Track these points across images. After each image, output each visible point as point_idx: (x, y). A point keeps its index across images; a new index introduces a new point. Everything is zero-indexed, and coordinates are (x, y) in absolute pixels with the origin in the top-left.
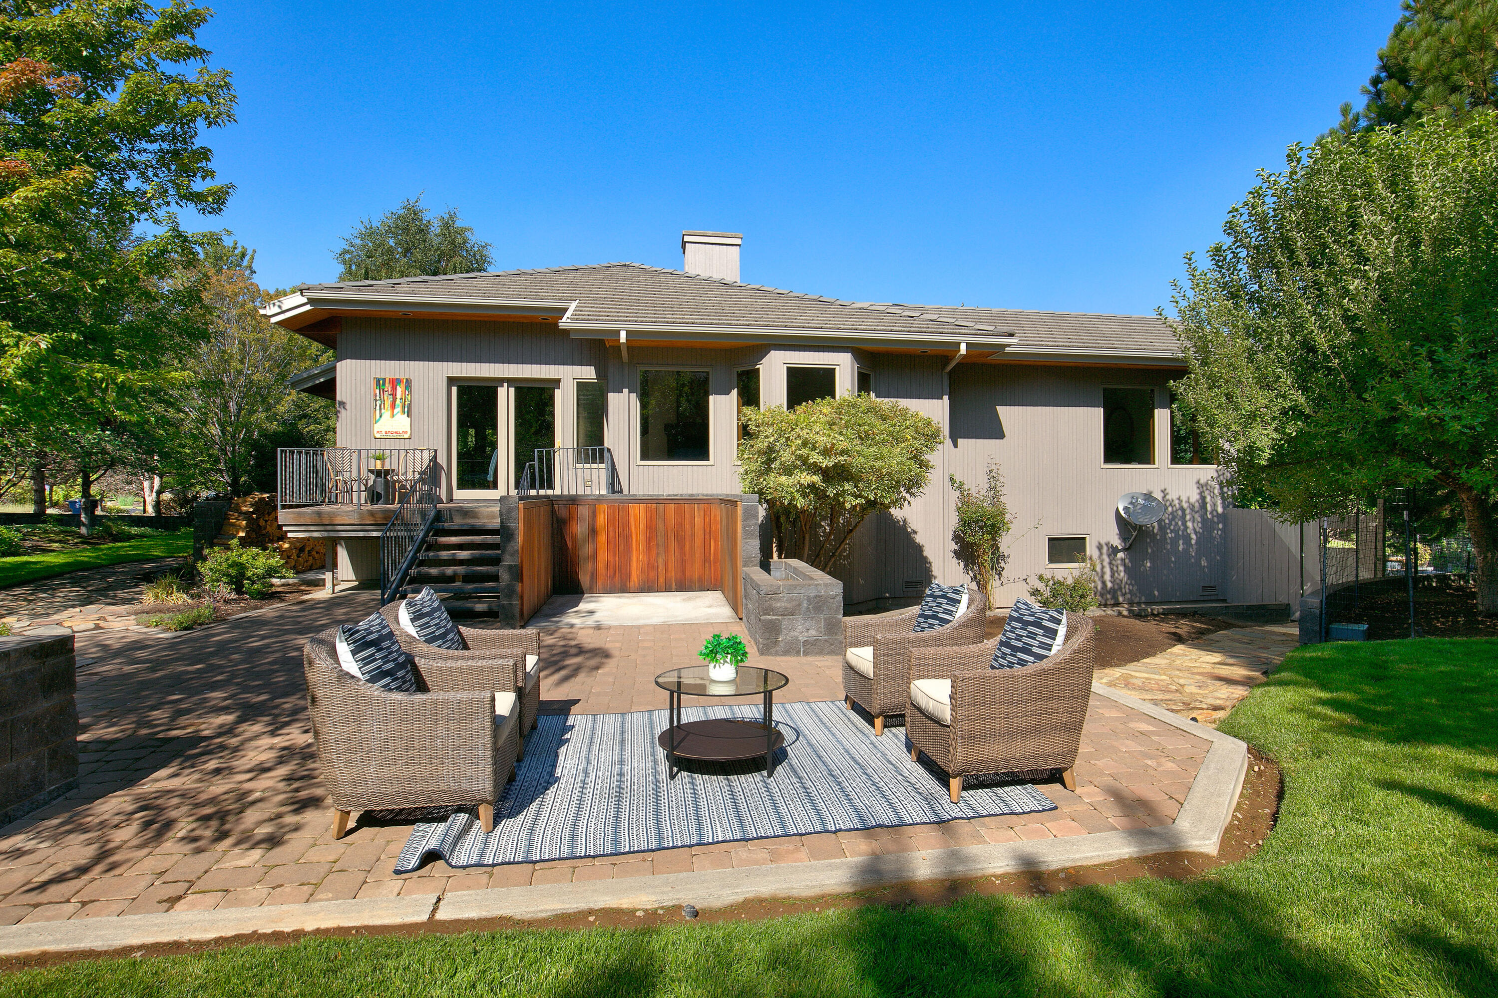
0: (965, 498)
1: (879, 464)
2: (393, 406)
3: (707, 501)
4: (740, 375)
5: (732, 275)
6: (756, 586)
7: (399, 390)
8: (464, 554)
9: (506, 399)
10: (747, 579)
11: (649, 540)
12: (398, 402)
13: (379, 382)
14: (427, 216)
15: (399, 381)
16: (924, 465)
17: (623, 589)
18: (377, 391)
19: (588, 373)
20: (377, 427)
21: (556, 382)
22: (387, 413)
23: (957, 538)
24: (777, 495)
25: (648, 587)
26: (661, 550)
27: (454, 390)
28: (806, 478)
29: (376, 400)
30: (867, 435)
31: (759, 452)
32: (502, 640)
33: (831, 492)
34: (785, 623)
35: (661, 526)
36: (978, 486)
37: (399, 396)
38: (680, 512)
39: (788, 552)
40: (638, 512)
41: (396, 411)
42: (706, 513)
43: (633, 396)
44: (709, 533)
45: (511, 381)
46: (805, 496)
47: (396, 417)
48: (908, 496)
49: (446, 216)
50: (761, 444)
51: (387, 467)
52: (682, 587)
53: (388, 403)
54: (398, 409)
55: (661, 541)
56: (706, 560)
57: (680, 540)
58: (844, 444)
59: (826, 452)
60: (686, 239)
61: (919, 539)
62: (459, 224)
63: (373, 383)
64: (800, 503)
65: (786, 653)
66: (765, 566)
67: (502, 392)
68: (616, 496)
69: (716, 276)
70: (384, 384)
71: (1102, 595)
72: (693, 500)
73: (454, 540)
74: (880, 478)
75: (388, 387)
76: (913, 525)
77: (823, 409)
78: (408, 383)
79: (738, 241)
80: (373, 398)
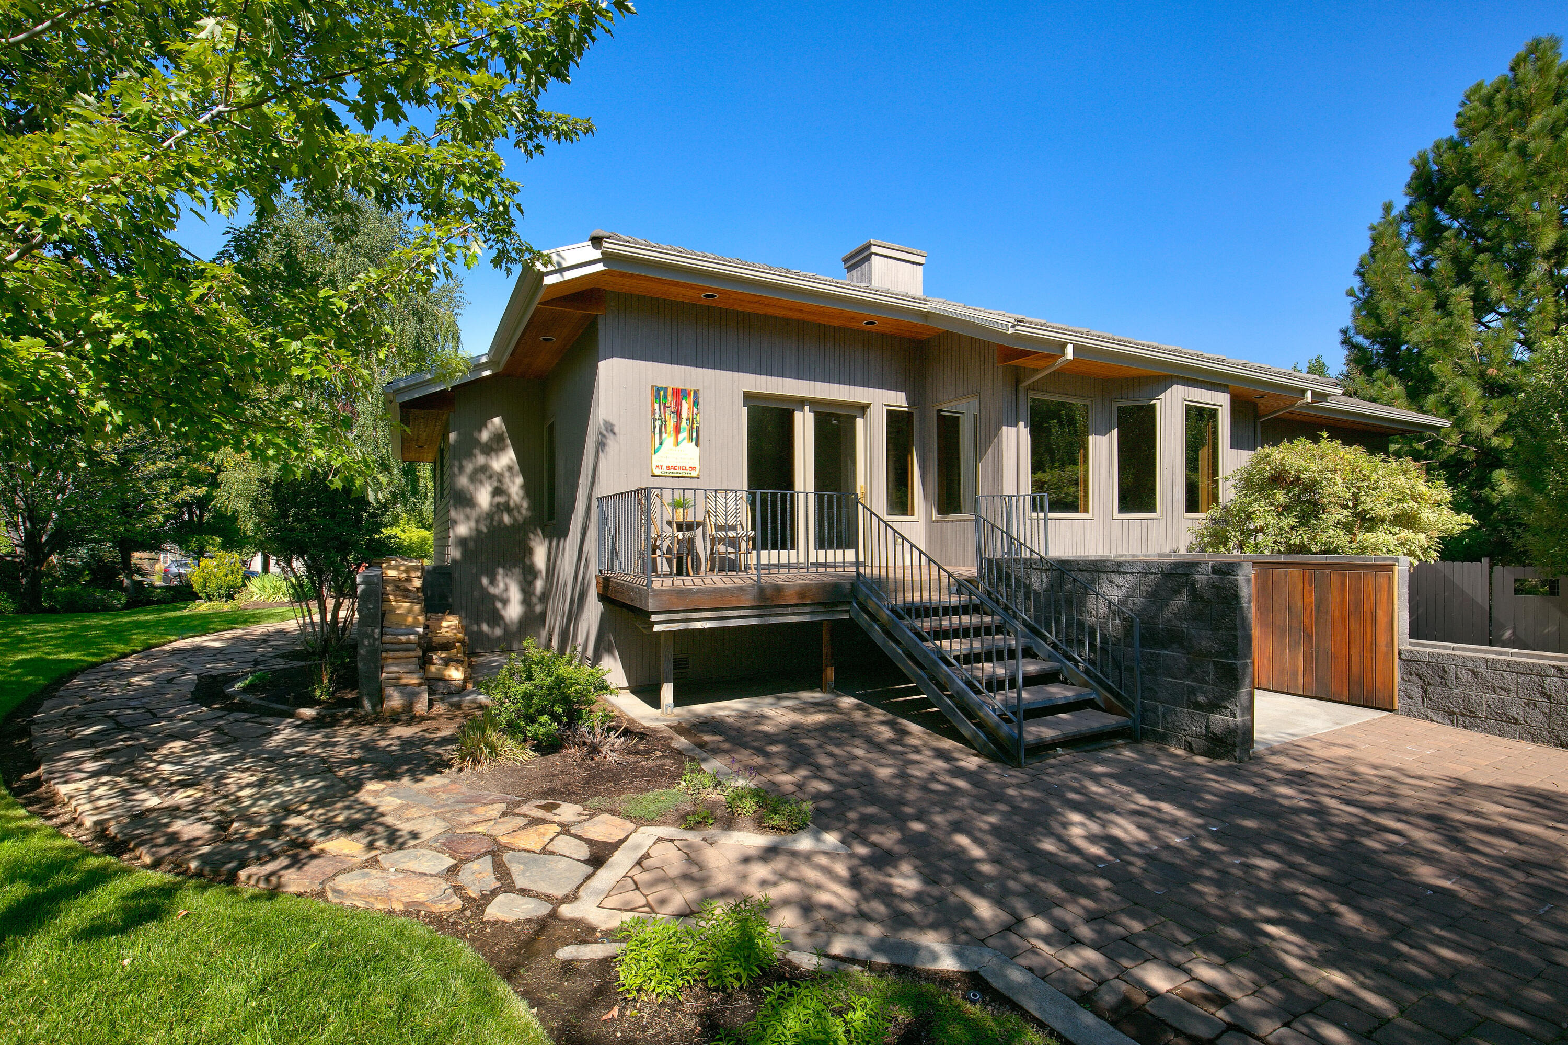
2: (677, 430)
7: (685, 406)
9: (806, 427)
12: (684, 424)
13: (659, 393)
15: (685, 394)
18: (657, 406)
20: (657, 460)
21: (861, 409)
22: (669, 439)
27: (746, 412)
29: (655, 420)
37: (684, 415)
41: (681, 437)
43: (1026, 431)
45: (814, 403)
47: (681, 446)
51: (690, 519)
53: (671, 425)
54: (683, 435)
63: (649, 395)
67: (798, 416)
70: (665, 396)
75: (671, 401)
78: (696, 393)
80: (650, 417)
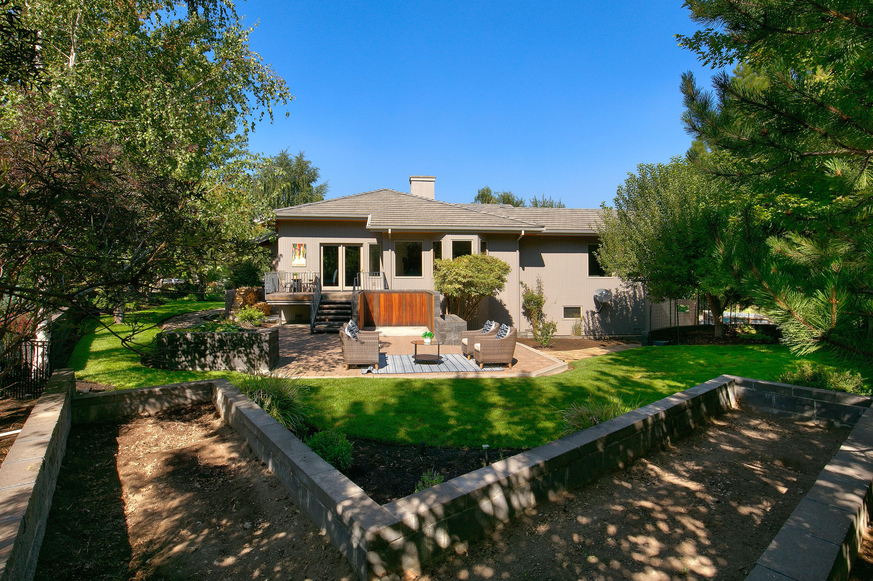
0: (527, 291)
1: (484, 281)
2: (300, 254)
3: (422, 293)
4: (434, 243)
5: (432, 197)
6: (438, 323)
7: (302, 248)
8: (333, 311)
9: (342, 251)
10: (436, 321)
11: (399, 307)
13: (294, 245)
14: (290, 157)
15: (302, 245)
16: (503, 281)
17: (390, 325)
18: (294, 249)
19: (374, 241)
20: (294, 263)
21: (361, 245)
22: (297, 257)
23: (524, 307)
24: (447, 292)
25: (399, 324)
26: (404, 310)
27: (322, 248)
28: (457, 286)
30: (481, 269)
31: (441, 277)
32: (370, 334)
33: (466, 291)
34: (448, 335)
35: (404, 302)
36: (533, 287)
37: (301, 251)
38: (411, 296)
39: (451, 312)
40: (396, 296)
42: (421, 297)
43: (393, 252)
44: (422, 304)
45: (344, 244)
46: (457, 292)
47: (301, 259)
48: (498, 291)
49: (298, 156)
50: (441, 273)
51: (298, 278)
52: (411, 325)
53: (298, 253)
54: (301, 255)
55: (404, 307)
56: (421, 314)
57: (411, 307)
58: (470, 274)
59: (464, 277)
60: (412, 179)
61: (507, 308)
62: (305, 159)
63: (292, 246)
64: (455, 295)
65: (448, 344)
66: (443, 317)
67: (340, 248)
68: (387, 290)
69: (425, 197)
71: (588, 333)
72: (416, 292)
73: (327, 306)
74: (485, 285)
75: (297, 247)
76: (504, 302)
77: (465, 259)
78: (305, 245)
79: (434, 180)
80: (292, 251)
